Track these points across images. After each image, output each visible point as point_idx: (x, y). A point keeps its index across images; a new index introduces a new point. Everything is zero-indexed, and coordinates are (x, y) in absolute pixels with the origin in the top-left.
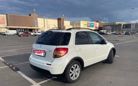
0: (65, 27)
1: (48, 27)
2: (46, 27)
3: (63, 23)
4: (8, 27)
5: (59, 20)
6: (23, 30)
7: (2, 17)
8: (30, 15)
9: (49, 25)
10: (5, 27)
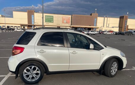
0: (128, 26)
1: (107, 26)
2: (105, 26)
3: (126, 22)
4: (71, 26)
5: (121, 18)
6: (83, 29)
7: (68, 17)
8: (91, 15)
9: (109, 24)
10: (69, 26)
